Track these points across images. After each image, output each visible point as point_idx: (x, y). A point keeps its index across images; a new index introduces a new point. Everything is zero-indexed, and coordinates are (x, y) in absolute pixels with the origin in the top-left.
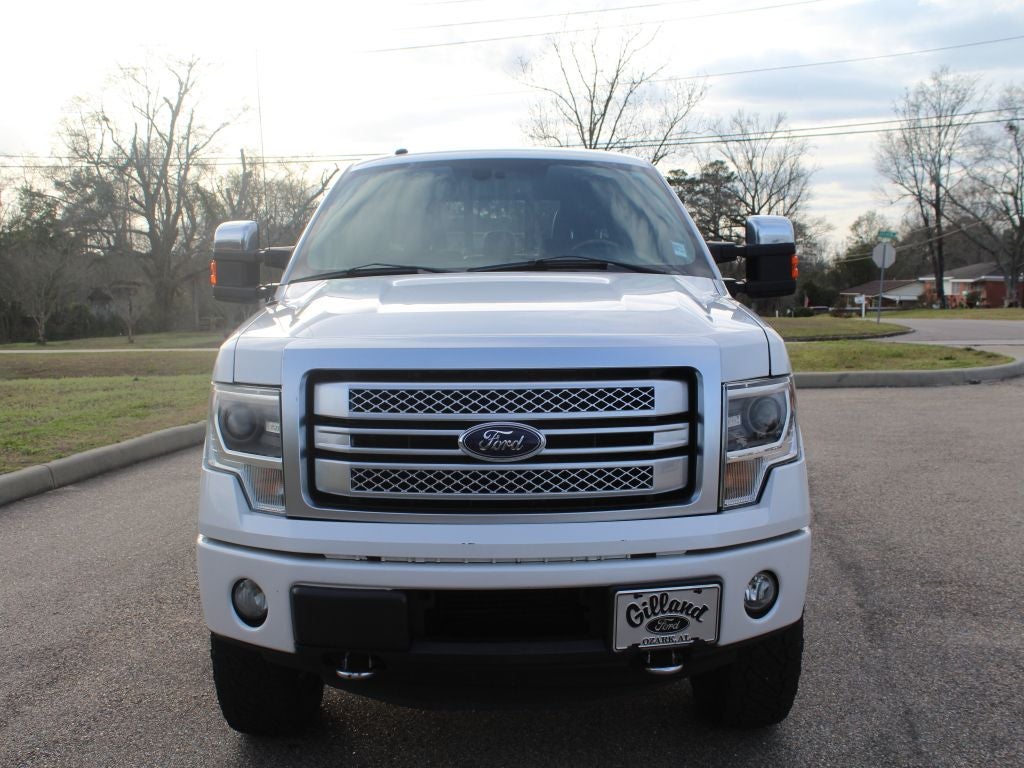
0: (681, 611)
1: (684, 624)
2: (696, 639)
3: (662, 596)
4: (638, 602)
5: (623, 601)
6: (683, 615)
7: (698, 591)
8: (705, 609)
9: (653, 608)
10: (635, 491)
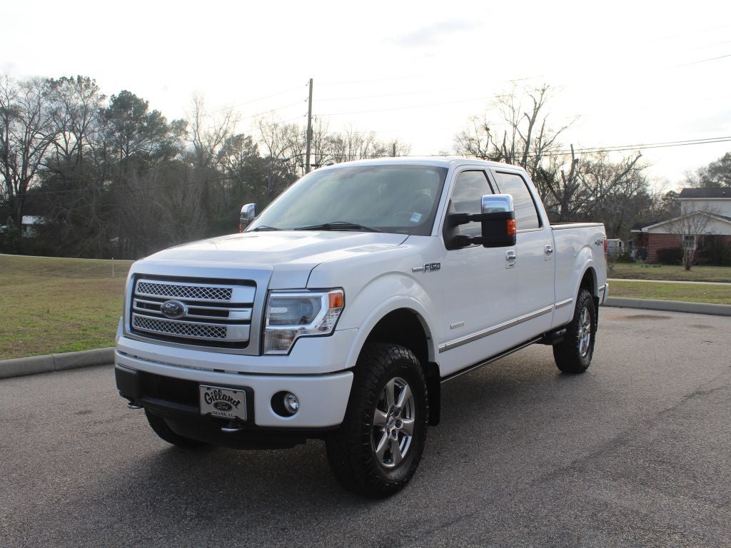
0: (228, 400)
1: (230, 408)
2: (237, 417)
3: (219, 391)
4: (209, 392)
5: (203, 390)
6: (229, 403)
7: (235, 392)
8: (239, 402)
9: (216, 397)
10: (219, 339)
